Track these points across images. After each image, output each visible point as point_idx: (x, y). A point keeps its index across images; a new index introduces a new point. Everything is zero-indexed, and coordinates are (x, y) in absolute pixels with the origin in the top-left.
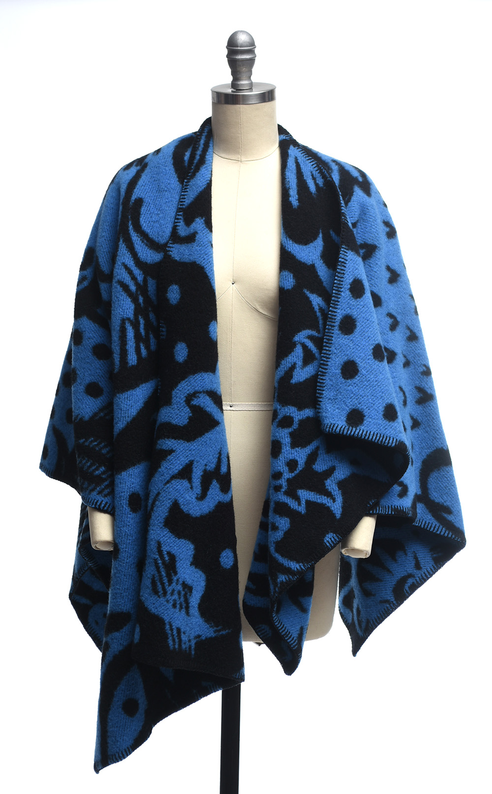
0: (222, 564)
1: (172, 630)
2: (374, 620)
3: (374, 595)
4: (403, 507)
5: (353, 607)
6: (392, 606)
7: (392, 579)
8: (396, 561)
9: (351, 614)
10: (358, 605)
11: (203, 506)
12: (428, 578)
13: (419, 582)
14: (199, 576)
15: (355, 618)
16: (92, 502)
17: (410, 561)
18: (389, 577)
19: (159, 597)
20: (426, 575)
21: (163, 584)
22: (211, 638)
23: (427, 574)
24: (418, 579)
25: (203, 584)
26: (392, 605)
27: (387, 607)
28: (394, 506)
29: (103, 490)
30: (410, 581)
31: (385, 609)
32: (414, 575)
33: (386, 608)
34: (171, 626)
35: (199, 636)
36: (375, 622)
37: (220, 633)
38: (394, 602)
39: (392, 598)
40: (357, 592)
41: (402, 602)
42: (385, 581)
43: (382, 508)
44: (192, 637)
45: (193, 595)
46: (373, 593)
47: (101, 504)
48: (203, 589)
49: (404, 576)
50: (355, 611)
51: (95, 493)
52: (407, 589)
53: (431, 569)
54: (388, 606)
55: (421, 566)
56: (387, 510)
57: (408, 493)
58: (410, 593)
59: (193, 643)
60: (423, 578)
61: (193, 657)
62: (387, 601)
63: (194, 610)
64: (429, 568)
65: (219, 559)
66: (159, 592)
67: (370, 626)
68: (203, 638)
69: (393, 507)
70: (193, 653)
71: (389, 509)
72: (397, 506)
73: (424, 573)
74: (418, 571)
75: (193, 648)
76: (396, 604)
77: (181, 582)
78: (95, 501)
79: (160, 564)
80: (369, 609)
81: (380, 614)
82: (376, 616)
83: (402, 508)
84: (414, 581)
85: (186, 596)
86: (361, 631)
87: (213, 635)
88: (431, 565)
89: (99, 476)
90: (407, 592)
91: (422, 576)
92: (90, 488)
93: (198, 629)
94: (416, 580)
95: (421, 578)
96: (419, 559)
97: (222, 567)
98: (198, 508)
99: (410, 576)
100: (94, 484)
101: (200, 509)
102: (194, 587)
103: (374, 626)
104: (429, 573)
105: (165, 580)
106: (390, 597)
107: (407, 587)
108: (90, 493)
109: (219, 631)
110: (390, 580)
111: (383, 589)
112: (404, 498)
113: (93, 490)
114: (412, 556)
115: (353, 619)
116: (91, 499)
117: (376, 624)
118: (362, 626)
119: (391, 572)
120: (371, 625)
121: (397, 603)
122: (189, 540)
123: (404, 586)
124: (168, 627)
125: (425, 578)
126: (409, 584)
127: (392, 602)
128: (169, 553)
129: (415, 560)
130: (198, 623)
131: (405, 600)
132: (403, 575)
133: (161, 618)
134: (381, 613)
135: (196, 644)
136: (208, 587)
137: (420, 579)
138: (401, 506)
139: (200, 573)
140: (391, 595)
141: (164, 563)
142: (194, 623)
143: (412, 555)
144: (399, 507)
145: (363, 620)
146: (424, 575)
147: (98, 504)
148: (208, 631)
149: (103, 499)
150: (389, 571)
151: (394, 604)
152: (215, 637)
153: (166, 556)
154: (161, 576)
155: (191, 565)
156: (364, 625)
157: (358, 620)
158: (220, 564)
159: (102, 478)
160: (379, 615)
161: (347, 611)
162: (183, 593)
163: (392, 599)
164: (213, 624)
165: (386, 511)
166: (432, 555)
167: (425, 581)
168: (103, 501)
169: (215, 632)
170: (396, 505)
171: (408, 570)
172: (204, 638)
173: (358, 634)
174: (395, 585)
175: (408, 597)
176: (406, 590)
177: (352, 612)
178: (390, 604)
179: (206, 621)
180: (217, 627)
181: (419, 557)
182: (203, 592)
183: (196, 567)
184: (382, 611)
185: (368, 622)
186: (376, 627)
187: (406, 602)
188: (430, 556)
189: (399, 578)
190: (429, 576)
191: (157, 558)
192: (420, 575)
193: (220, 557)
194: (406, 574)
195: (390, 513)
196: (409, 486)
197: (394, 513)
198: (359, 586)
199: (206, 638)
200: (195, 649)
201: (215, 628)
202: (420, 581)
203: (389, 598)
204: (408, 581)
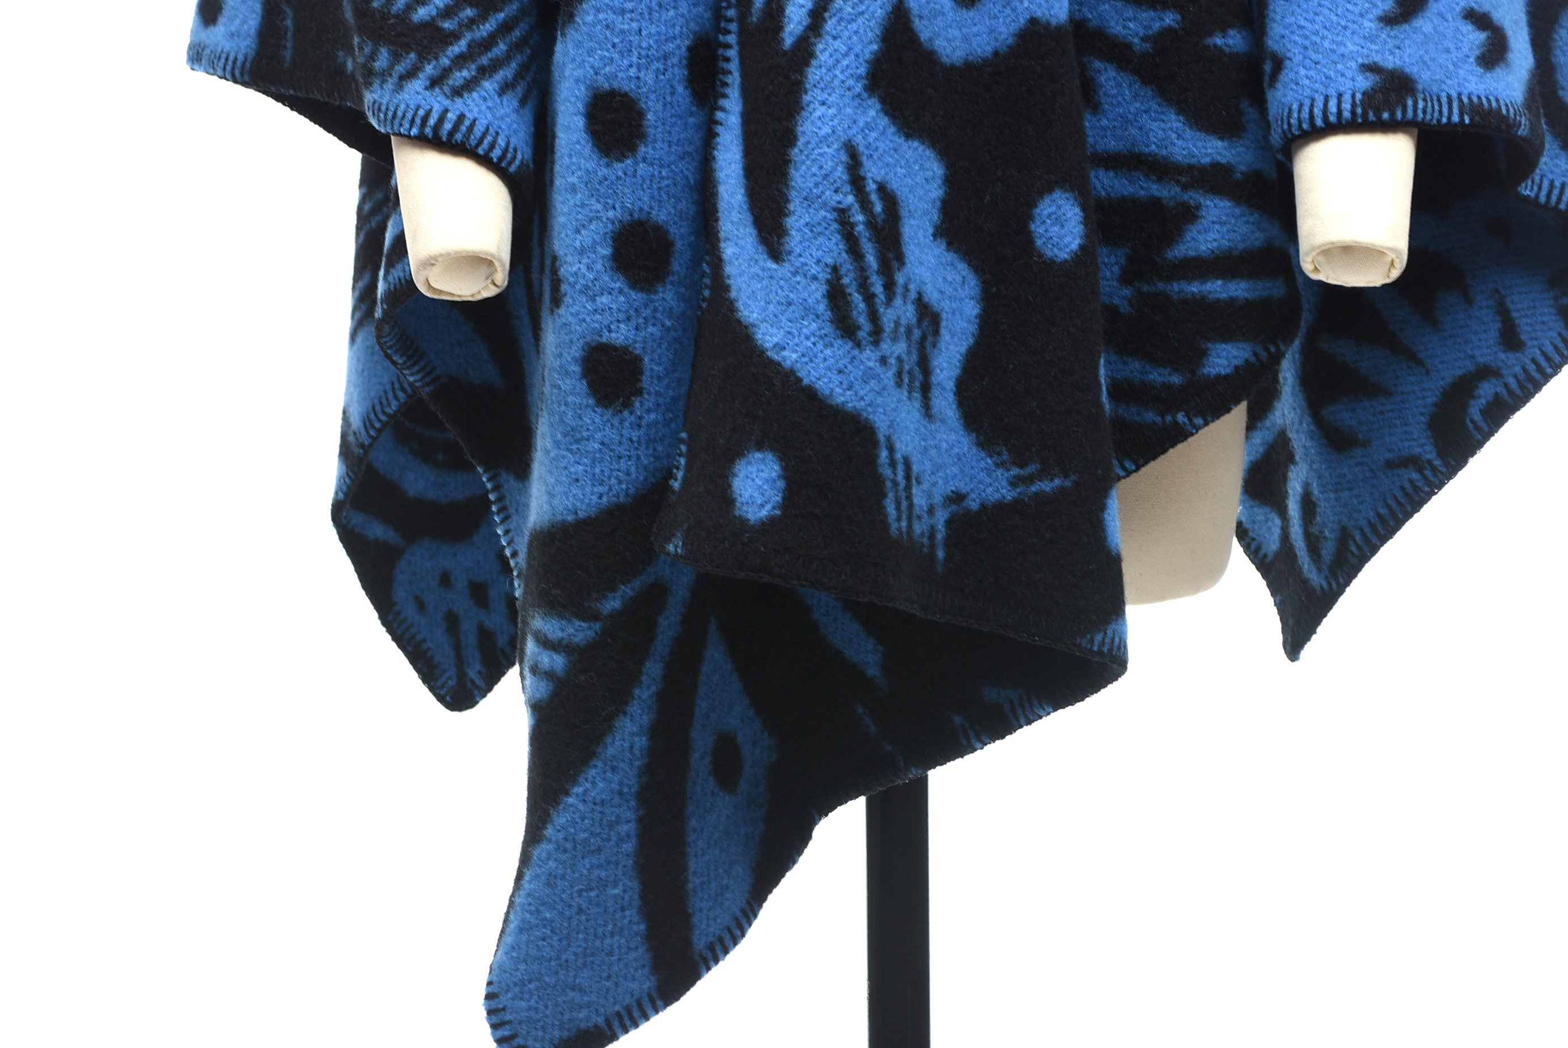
0: (1039, 242)
1: (893, 463)
2: (1367, 530)
3: (1365, 444)
4: (1497, 101)
5: (1285, 496)
6: (1431, 477)
7: (1426, 386)
8: (1434, 323)
9: (1278, 522)
10: (1306, 486)
11: (975, 29)
12: (1547, 378)
13: (1519, 392)
14: (958, 279)
15: (1296, 531)
16: (409, 116)
17: (1483, 323)
18: (1413, 379)
19: (858, 345)
20: (1540, 369)
21: (869, 298)
22: (1000, 506)
23: (1544, 364)
24: (1512, 382)
25: (972, 309)
26: (1428, 473)
27: (1411, 481)
28: (1470, 98)
29: (446, 72)
30: (1486, 390)
31: (1403, 489)
32: (1499, 368)
33: (1407, 485)
34: (891, 449)
35: (957, 498)
36: (1369, 535)
37: (1033, 489)
38: (1437, 463)
39: (1428, 448)
40: (1300, 442)
41: (1460, 463)
42: (1403, 393)
43: (1425, 100)
44: (937, 499)
45: (942, 345)
46: (1360, 436)
47: (441, 120)
48: (973, 328)
49: (1465, 375)
50: (1293, 508)
51: (417, 85)
52: (1477, 417)
53: (1556, 348)
54: (1415, 476)
55: (1522, 337)
56: (1445, 110)
57: (1511, 56)
58: (1486, 429)
59: (941, 517)
60: (1530, 379)
61: (940, 569)
62: (1411, 462)
63: (945, 403)
64: (1547, 343)
65: (1026, 226)
66: (859, 328)
67: (1353, 549)
68: (973, 504)
69: (1465, 100)
70: (941, 554)
71: (1450, 108)
72: (1479, 98)
73: (1534, 361)
74: (1511, 355)
75: (939, 536)
76: (1443, 469)
77: (913, 295)
78: (421, 113)
79: (860, 228)
80: (1346, 494)
81: (1388, 507)
82: (1372, 513)
83: (1494, 104)
84: (1501, 389)
85: (924, 348)
86: (1319, 570)
87: (1008, 494)
88: (1554, 334)
89: (429, 26)
90: (1477, 428)
91: (1525, 370)
92: (400, 69)
93: (955, 470)
94: (1506, 385)
95: (1522, 377)
96: (1515, 315)
97: (1040, 255)
98: (957, 33)
99: (1485, 372)
100: (412, 55)
101: (965, 39)
102: (944, 316)
103: (1366, 549)
104: (1548, 359)
105: (878, 288)
106: (1422, 446)
107: (1474, 411)
108: (399, 87)
109: (1030, 480)
110: (1416, 388)
111: (1398, 422)
112: (1498, 70)
113: (411, 74)
114: (1488, 307)
115: (1285, 536)
116: (402, 107)
117: (1375, 540)
118: (1324, 553)
119: (1419, 362)
120: (1358, 546)
121: (1447, 465)
122: (933, 145)
123: (1465, 407)
124: (884, 454)
125: (1537, 376)
126: (1483, 401)
127: (1429, 462)
128: (882, 189)
129: (1498, 318)
130: (956, 450)
131: (1473, 454)
132: (1459, 372)
133: (867, 420)
134: (1390, 501)
135: (948, 523)
136: (987, 323)
137: (1518, 381)
138: (1491, 98)
139: (963, 268)
140: (1423, 441)
141: (870, 224)
142: (945, 445)
143: (1492, 303)
144: (1484, 100)
145: (1327, 533)
146: (1531, 368)
147: (432, 121)
148: (988, 480)
149: (447, 103)
150: (1413, 359)
151: (1434, 469)
152: (1016, 501)
153: (874, 197)
154: (862, 270)
155: (935, 236)
156: (1328, 550)
157: (1308, 536)
158: (1032, 242)
159: (440, 30)
160: (1383, 511)
161: (1262, 513)
162: (917, 333)
163: (1429, 453)
164: (1005, 457)
165: (1440, 112)
166: (1556, 298)
167: (1538, 387)
168: (446, 111)
169: (1013, 483)
170: (1475, 92)
171: (1477, 353)
172: (974, 506)
173: (1306, 582)
174: (1435, 405)
175: (1480, 445)
176: (1472, 421)
177: (1282, 511)
178: (1420, 471)
179: (981, 445)
180: (1021, 466)
181: (1512, 307)
182: (971, 341)
183: (950, 246)
184: (1395, 497)
185: (1344, 535)
186: (1374, 550)
187: (1473, 462)
188: (1551, 302)
189: (1449, 380)
190: (1549, 371)
191: (849, 208)
192: (1518, 369)
193: (1030, 218)
194: (1472, 368)
195: (1456, 118)
196: (1509, 33)
197: (1471, 120)
198: (1308, 419)
199: (984, 507)
200: (948, 543)
201: (1015, 471)
202: (1521, 386)
203: (1418, 450)
204: (1481, 392)
